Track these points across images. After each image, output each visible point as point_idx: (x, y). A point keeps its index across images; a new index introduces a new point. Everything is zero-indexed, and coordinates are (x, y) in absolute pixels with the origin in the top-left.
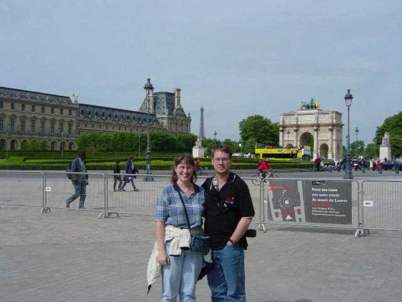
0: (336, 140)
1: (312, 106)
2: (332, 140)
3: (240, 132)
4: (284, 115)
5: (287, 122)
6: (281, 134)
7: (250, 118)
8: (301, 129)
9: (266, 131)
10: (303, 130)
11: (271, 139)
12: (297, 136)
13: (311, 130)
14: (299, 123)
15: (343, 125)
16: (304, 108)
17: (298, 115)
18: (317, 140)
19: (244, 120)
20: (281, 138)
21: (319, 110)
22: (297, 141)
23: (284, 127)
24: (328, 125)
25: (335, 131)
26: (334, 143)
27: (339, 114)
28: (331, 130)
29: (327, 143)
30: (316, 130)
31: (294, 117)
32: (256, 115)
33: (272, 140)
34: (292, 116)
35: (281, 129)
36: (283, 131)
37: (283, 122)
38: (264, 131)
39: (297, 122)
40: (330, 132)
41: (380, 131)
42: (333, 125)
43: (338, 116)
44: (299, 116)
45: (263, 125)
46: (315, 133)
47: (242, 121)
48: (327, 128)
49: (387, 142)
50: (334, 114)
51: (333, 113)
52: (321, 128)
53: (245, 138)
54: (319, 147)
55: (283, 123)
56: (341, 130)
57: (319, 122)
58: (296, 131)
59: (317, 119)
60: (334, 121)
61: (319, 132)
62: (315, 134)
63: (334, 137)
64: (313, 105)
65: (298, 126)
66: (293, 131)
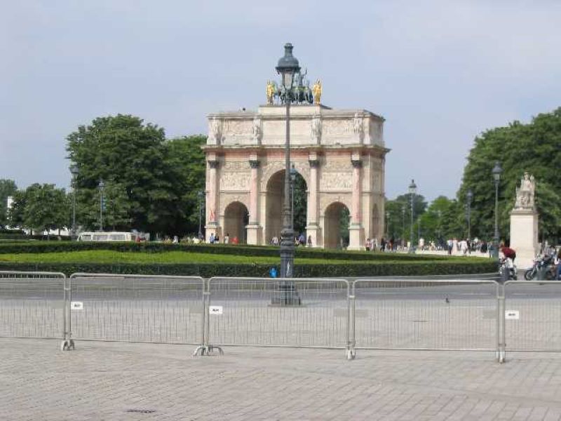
0: (371, 194)
1: (302, 94)
2: (361, 194)
3: (70, 163)
4: (222, 119)
5: (229, 141)
6: (211, 172)
7: (101, 123)
8: (270, 159)
9: (153, 164)
10: (275, 164)
11: (164, 187)
12: (258, 180)
13: (300, 164)
14: (264, 142)
15: (388, 150)
16: (277, 100)
17: (264, 119)
18: (318, 191)
19: (82, 129)
20: (210, 186)
21: (323, 107)
22: (259, 194)
23: (221, 152)
24: (350, 151)
25: (367, 169)
26: (367, 201)
27: (377, 120)
28: (358, 165)
29: (343, 200)
30: (317, 165)
31: (249, 126)
32: (120, 116)
33: (169, 190)
34: (244, 123)
35: (212, 158)
36: (216, 165)
37: (219, 137)
38: (148, 162)
39: (260, 139)
40: (356, 171)
41: (477, 171)
42: (364, 151)
43: (375, 125)
44: (265, 123)
45: (146, 147)
46: (313, 171)
47: (77, 131)
48: (345, 160)
49: (529, 201)
50: (367, 121)
51: (363, 118)
52: (330, 159)
53: (86, 183)
54: (322, 213)
55: (219, 142)
56: (380, 164)
57: (323, 142)
58: (256, 165)
59: (319, 133)
60: (367, 141)
61: (323, 168)
62: (311, 177)
63: (367, 186)
64: (306, 91)
65: (263, 152)
66: (248, 164)
